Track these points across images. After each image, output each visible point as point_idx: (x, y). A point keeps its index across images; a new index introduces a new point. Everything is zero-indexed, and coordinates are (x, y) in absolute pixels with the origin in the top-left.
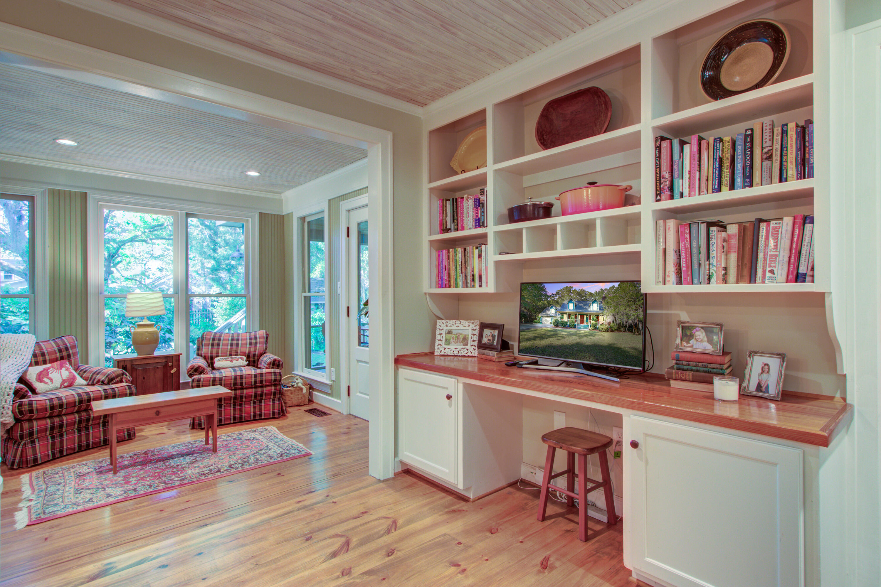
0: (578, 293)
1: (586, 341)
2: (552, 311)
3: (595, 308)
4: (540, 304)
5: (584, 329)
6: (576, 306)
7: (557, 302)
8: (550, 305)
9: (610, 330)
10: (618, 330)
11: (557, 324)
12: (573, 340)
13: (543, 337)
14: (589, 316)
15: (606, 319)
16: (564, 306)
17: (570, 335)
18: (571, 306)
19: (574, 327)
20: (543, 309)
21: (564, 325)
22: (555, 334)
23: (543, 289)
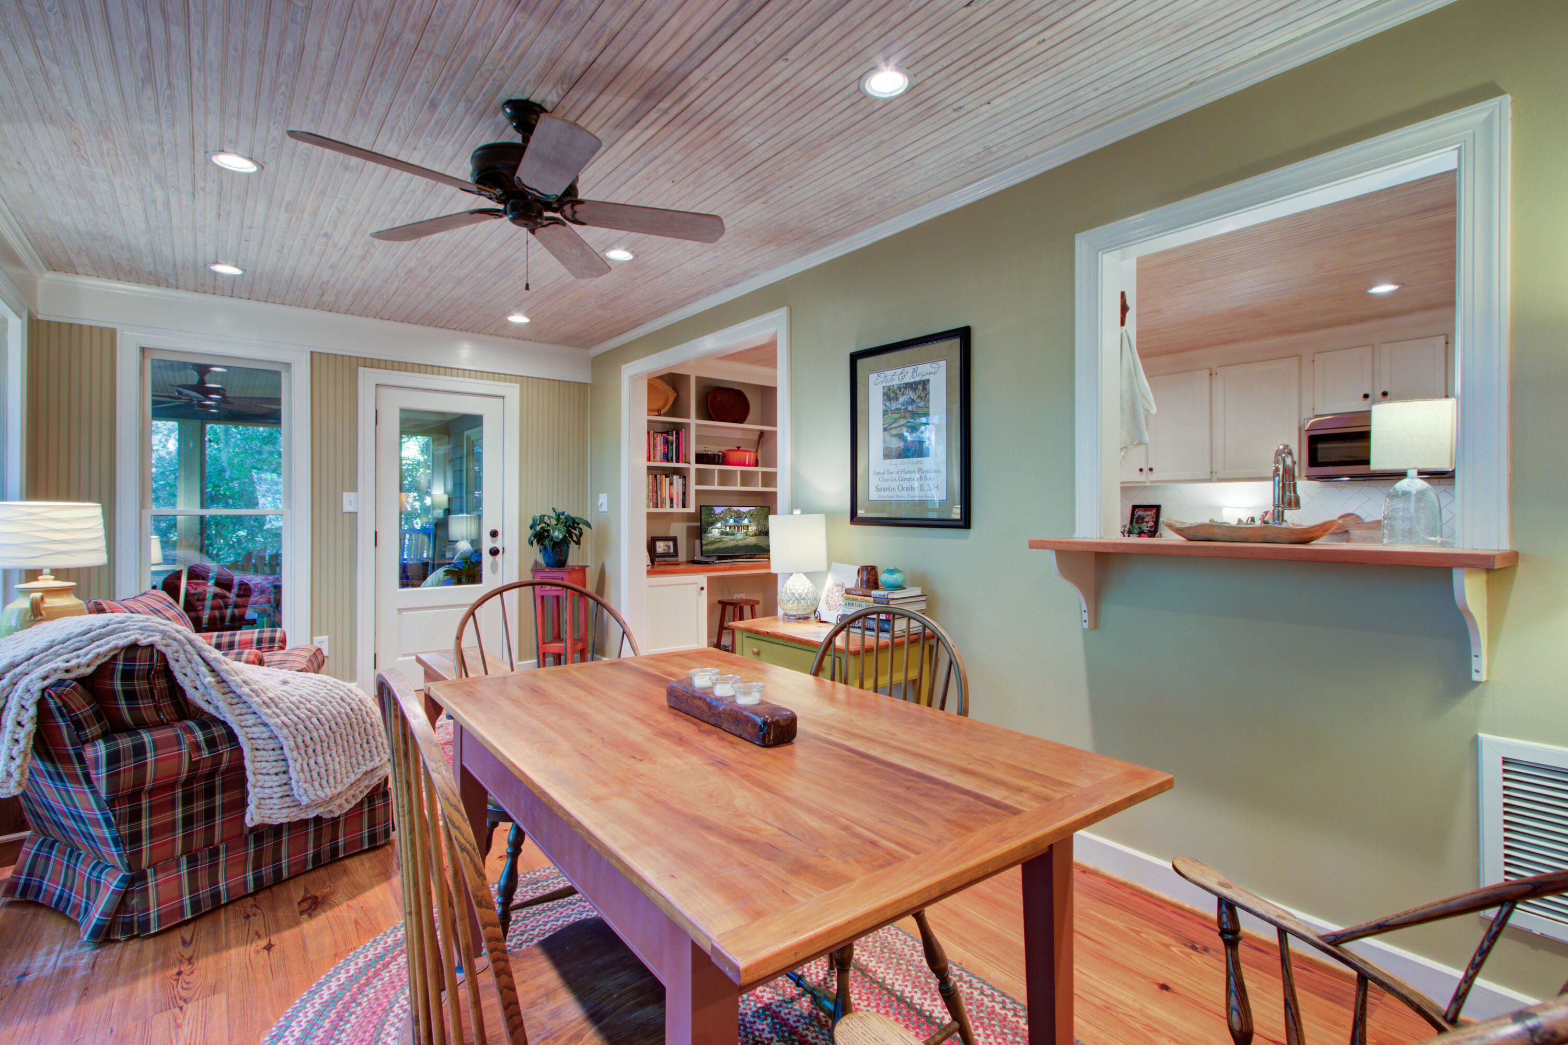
0: (736, 512)
1: (741, 543)
2: (719, 525)
3: (746, 521)
4: (711, 520)
5: (740, 535)
6: (735, 521)
7: (722, 519)
8: (717, 521)
9: (755, 535)
10: (760, 535)
11: (722, 533)
12: (733, 543)
13: (713, 543)
14: (742, 527)
15: (753, 529)
16: (726, 521)
17: (731, 540)
18: (731, 521)
19: (733, 534)
20: (712, 524)
21: (727, 534)
22: (721, 540)
23: (713, 510)
